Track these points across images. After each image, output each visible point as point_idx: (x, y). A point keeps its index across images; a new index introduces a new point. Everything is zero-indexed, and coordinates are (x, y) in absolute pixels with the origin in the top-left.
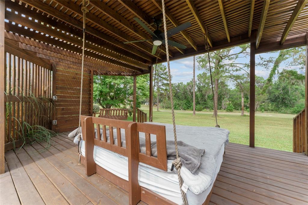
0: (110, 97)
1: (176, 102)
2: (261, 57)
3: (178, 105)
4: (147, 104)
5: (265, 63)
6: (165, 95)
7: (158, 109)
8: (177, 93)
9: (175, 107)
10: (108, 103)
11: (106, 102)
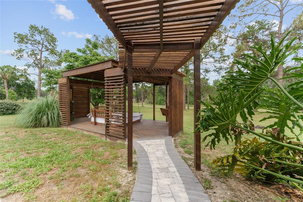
0: (98, 96)
1: (161, 97)
2: (215, 65)
3: (162, 101)
4: (134, 99)
5: (217, 70)
6: (149, 92)
7: (142, 105)
8: (162, 89)
9: (160, 103)
10: (97, 101)
11: (95, 101)
